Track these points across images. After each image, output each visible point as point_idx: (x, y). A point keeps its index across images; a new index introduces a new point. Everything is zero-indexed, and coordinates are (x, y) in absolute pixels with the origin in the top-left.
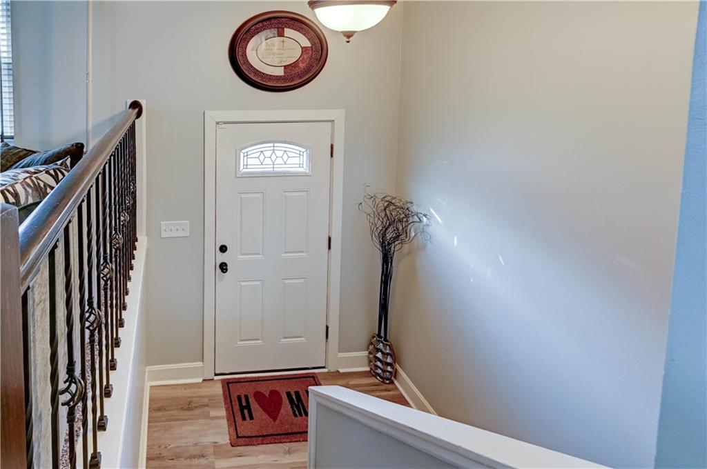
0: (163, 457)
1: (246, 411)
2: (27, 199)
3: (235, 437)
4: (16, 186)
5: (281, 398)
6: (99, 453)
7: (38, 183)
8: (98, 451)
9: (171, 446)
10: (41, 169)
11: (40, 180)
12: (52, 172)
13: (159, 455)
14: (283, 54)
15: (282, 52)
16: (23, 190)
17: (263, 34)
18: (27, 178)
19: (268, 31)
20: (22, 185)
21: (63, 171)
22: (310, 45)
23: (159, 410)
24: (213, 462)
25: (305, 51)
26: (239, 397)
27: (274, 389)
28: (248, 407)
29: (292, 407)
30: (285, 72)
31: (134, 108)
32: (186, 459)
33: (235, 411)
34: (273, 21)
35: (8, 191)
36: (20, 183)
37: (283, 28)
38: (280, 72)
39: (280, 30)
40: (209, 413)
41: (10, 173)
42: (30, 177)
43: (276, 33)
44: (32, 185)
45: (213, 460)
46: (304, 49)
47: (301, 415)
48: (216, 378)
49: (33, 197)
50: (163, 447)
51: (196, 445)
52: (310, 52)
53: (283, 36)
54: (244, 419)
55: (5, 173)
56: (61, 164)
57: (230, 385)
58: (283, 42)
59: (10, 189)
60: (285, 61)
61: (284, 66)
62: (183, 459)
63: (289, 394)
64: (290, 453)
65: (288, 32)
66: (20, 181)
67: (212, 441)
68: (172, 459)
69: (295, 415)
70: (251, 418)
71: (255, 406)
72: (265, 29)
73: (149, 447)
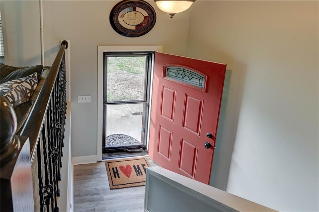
0: (81, 195)
1: (116, 174)
2: (18, 98)
3: (112, 185)
4: (12, 92)
5: (131, 168)
6: (58, 207)
7: (23, 88)
8: (57, 206)
9: (84, 190)
10: (23, 80)
11: (23, 86)
12: (28, 81)
13: (79, 195)
14: (135, 19)
15: (135, 18)
16: (16, 93)
17: (126, 10)
18: (17, 87)
19: (129, 8)
20: (15, 91)
21: (34, 80)
22: (148, 15)
23: (78, 175)
24: (103, 196)
25: (146, 18)
26: (113, 169)
27: (128, 164)
28: (117, 172)
29: (136, 172)
30: (136, 28)
31: (64, 44)
32: (91, 196)
33: (111, 174)
34: (131, 4)
35: (9, 96)
36: (14, 90)
37: (136, 7)
38: (134, 28)
39: (134, 8)
40: (100, 175)
41: (8, 84)
42: (18, 86)
43: (132, 9)
44: (20, 90)
45: (103, 195)
46: (145, 17)
47: (140, 175)
48: (102, 160)
49: (21, 96)
50: (81, 191)
51: (95, 189)
52: (148, 19)
53: (136, 11)
54: (115, 177)
55: (5, 84)
56: (33, 77)
57: (109, 163)
58: (135, 14)
59: (9, 94)
60: (136, 23)
61: (136, 25)
62: (89, 196)
63: (134, 166)
64: (135, 191)
65: (138, 9)
66: (14, 89)
67: (102, 187)
68: (85, 196)
69: (137, 175)
70: (119, 177)
71: (120, 172)
72: (127, 7)
73: (75, 191)
